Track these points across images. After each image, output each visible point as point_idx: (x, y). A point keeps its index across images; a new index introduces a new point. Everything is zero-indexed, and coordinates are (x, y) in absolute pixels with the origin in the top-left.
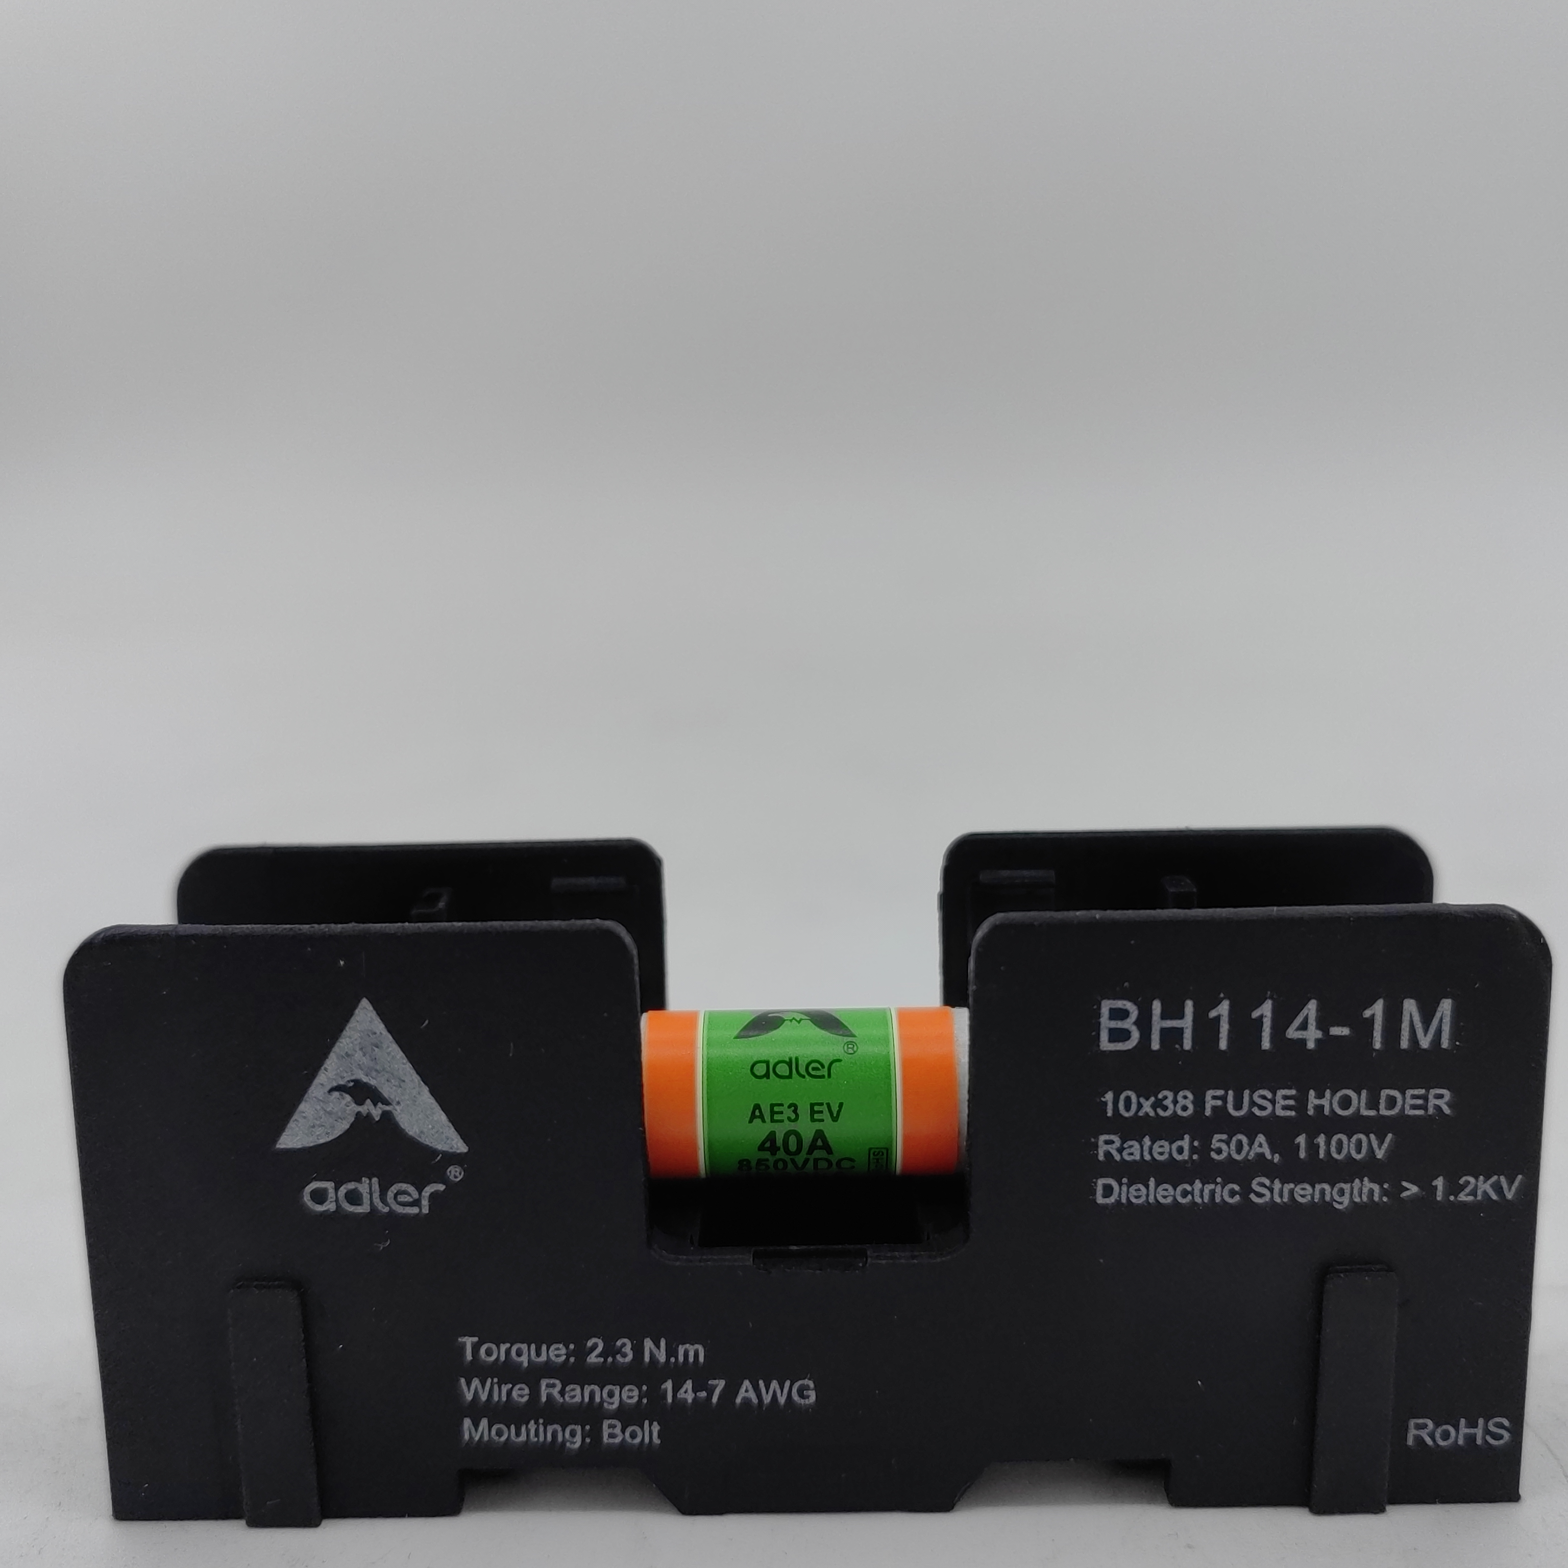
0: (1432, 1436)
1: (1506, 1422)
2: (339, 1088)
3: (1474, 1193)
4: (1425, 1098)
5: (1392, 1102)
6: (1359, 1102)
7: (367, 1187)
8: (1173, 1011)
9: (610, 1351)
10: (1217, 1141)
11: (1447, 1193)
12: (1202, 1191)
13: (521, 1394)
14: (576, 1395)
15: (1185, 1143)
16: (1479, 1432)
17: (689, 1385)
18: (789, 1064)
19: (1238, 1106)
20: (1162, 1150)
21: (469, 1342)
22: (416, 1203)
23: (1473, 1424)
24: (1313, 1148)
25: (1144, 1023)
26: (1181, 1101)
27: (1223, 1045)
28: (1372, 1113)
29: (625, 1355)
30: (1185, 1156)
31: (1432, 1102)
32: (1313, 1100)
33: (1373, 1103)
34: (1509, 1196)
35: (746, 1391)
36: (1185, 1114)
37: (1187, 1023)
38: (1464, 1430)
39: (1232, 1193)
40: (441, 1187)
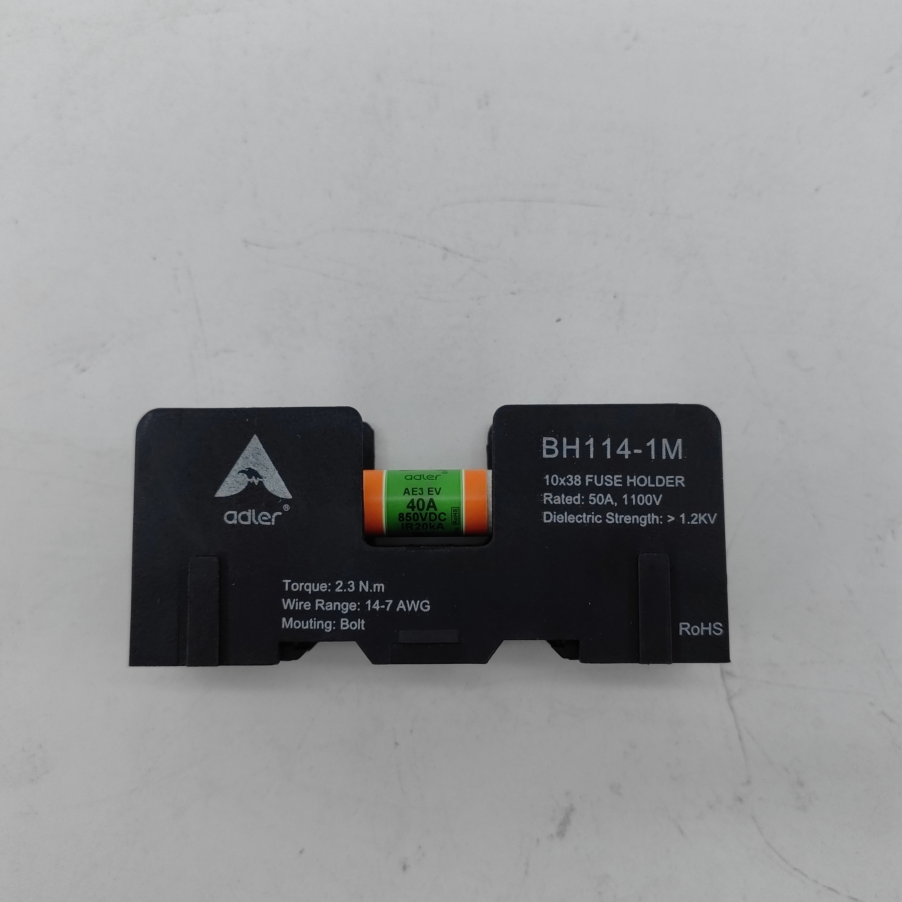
0: (690, 630)
1: (721, 625)
2: (242, 471)
3: (697, 520)
4: (674, 479)
5: (660, 481)
6: (647, 481)
7: (250, 513)
8: (571, 442)
9: (346, 586)
10: (591, 496)
11: (686, 520)
12: (586, 518)
13: (307, 606)
14: (331, 606)
15: (578, 497)
16: (709, 629)
17: (377, 602)
18: (420, 476)
19: (599, 482)
20: (569, 500)
21: (287, 581)
22: (270, 520)
23: (706, 625)
24: (630, 500)
25: (560, 446)
26: (576, 480)
27: (592, 456)
28: (653, 486)
29: (351, 588)
30: (579, 503)
31: (677, 481)
32: (629, 480)
33: (653, 482)
34: (712, 522)
35: (401, 605)
36: (578, 485)
37: (577, 447)
38: (703, 628)
39: (599, 519)
40: (280, 514)
